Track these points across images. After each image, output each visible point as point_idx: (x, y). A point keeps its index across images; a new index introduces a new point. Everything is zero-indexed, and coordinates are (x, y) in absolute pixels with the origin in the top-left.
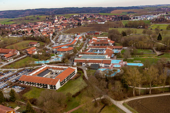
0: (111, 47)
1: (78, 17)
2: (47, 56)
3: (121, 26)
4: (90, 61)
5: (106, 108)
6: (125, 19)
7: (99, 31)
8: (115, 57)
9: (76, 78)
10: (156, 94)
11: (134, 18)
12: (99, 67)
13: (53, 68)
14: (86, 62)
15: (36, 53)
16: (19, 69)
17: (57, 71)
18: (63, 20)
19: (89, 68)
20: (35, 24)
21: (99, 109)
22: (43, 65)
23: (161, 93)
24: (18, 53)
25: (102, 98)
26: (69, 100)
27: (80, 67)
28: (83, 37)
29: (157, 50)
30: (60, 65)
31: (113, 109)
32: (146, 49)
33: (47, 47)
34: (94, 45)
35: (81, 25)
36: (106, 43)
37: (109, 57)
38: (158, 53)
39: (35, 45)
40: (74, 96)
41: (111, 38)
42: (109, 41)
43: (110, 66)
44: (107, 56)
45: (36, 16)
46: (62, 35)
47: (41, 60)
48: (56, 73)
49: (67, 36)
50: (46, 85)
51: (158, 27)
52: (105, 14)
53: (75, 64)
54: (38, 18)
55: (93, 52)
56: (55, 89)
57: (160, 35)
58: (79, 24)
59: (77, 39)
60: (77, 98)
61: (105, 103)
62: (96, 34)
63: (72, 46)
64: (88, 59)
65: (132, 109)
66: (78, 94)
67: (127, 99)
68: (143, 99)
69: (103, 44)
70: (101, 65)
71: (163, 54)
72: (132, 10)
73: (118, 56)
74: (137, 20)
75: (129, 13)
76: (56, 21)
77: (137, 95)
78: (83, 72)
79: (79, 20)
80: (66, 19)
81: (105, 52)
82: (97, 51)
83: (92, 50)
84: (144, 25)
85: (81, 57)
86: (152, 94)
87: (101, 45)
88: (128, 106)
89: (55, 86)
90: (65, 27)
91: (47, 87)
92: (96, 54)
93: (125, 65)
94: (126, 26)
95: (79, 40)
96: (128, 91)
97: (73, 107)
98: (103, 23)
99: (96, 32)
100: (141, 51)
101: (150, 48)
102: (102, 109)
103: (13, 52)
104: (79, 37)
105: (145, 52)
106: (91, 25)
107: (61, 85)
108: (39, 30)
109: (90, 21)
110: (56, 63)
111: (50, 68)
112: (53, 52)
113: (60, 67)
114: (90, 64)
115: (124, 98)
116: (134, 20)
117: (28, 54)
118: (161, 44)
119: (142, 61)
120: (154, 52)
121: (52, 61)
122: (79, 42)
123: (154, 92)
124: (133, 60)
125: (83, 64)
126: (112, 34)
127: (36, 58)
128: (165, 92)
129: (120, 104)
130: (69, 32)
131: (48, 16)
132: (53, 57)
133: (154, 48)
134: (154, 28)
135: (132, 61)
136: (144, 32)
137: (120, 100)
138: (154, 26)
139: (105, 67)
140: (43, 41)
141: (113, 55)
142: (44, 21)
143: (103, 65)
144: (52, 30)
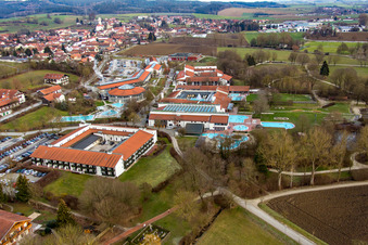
0: (224, 88)
1: (148, 20)
2: (87, 106)
3: (242, 43)
4: (183, 118)
5: (224, 214)
6: (249, 30)
7: (197, 53)
8: (236, 109)
9: (156, 153)
10: (324, 184)
11: (269, 27)
12: (205, 130)
13: (104, 132)
14: (176, 119)
15: (62, 98)
16: (28, 133)
17: (114, 138)
18: (115, 26)
19: (182, 132)
20: (53, 33)
21: (209, 216)
22: (81, 125)
23: (334, 182)
24: (22, 99)
25: (216, 193)
26: (146, 199)
27: (162, 130)
28: (163, 65)
29: (321, 95)
30: (120, 126)
31: (239, 215)
32: (298, 93)
33: (86, 85)
34: (189, 83)
35: (155, 39)
36: (215, 79)
37: (223, 110)
38: (323, 102)
39: (59, 82)
40: (156, 191)
41: (224, 68)
42: (219, 75)
43: (226, 128)
44: (218, 108)
45: (53, 15)
46: (115, 61)
47: (74, 114)
48: (112, 143)
49: (128, 63)
50: (94, 168)
51: (320, 47)
52: (206, 16)
53: (152, 123)
54: (57, 22)
55: (187, 99)
56: (113, 175)
57: (325, 65)
58: (152, 38)
59: (151, 70)
60: (163, 193)
61: (222, 204)
62: (191, 59)
63: (141, 84)
64: (179, 114)
65: (277, 215)
66: (164, 185)
67: (265, 194)
68: (299, 194)
69: (208, 82)
70: (206, 125)
71: (333, 104)
72: (263, 10)
73: (240, 107)
74: (275, 31)
75: (257, 15)
76: (98, 29)
77: (286, 187)
78: (170, 141)
79: (150, 29)
80: (121, 25)
81: (214, 98)
82: (196, 96)
83: (185, 94)
84: (291, 43)
85: (164, 110)
86: (317, 184)
87: (204, 83)
88: (269, 209)
89: (113, 170)
90: (120, 43)
91: (94, 172)
92: (195, 102)
93: (258, 126)
94: (253, 44)
95: (155, 72)
96: (268, 180)
97: (156, 211)
98: (204, 36)
99: (191, 55)
100: (287, 98)
101: (306, 92)
102: (216, 216)
103: (11, 95)
104: (154, 66)
105: (296, 99)
106: (176, 41)
107: (125, 167)
108: (63, 48)
109: (174, 31)
110: (110, 121)
111: (97, 131)
112: (100, 96)
113: (120, 129)
114: (183, 124)
115: (261, 193)
116: (268, 31)
117: (45, 101)
118: (328, 83)
119: (292, 119)
120: (314, 99)
121: (100, 116)
122: (154, 75)
123: (320, 181)
124: (273, 116)
125: (169, 123)
126: (225, 60)
127: (64, 110)
128: (342, 181)
129: (252, 206)
130: (130, 55)
131: (80, 17)
132: (101, 108)
133: (314, 92)
134: (311, 50)
135: (270, 118)
136: (292, 58)
137: (253, 197)
138: (311, 46)
139: (216, 129)
140: (75, 73)
141: (231, 105)
142: (73, 28)
143: (211, 126)
144: (92, 49)
